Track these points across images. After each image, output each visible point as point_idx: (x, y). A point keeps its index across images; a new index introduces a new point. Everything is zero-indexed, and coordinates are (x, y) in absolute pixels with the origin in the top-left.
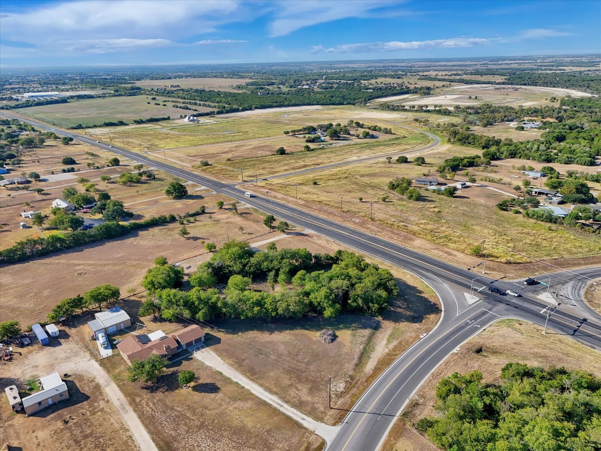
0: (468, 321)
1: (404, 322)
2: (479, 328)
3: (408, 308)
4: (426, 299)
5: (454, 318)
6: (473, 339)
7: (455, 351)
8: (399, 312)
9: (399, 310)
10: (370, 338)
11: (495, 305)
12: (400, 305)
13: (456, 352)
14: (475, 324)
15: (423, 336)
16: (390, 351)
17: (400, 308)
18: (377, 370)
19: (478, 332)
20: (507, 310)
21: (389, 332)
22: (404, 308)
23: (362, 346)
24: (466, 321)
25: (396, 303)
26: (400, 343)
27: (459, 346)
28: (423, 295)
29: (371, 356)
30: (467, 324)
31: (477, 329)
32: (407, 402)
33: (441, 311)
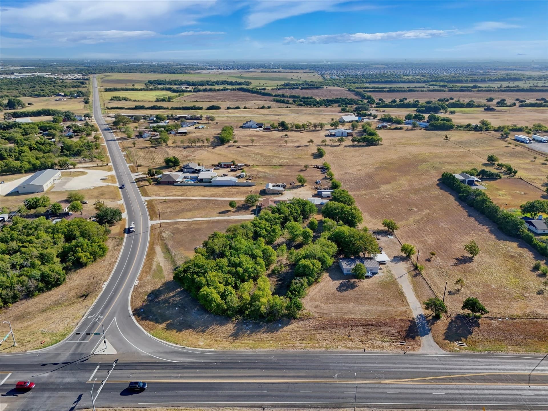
0: (102, 317)
1: (161, 287)
2: (89, 316)
3: (166, 301)
4: (157, 322)
5: (117, 314)
6: (92, 302)
7: (106, 284)
8: (171, 292)
9: (172, 294)
10: (173, 261)
11: (73, 354)
12: (175, 299)
13: (104, 283)
14: (94, 317)
15: (136, 282)
16: (153, 261)
17: (173, 296)
18: (152, 249)
19: (89, 311)
20: (58, 355)
21: (165, 273)
22: (170, 298)
23: (173, 254)
24: (104, 317)
25: (180, 296)
26: (150, 269)
27: (104, 289)
28: (163, 325)
29: (163, 254)
30: (102, 313)
31: (91, 314)
32: (124, 244)
33: (134, 315)
